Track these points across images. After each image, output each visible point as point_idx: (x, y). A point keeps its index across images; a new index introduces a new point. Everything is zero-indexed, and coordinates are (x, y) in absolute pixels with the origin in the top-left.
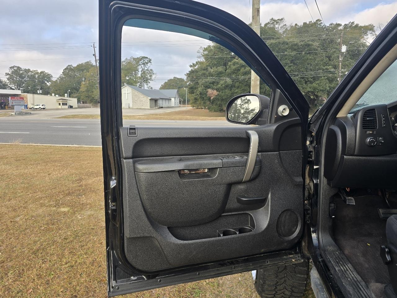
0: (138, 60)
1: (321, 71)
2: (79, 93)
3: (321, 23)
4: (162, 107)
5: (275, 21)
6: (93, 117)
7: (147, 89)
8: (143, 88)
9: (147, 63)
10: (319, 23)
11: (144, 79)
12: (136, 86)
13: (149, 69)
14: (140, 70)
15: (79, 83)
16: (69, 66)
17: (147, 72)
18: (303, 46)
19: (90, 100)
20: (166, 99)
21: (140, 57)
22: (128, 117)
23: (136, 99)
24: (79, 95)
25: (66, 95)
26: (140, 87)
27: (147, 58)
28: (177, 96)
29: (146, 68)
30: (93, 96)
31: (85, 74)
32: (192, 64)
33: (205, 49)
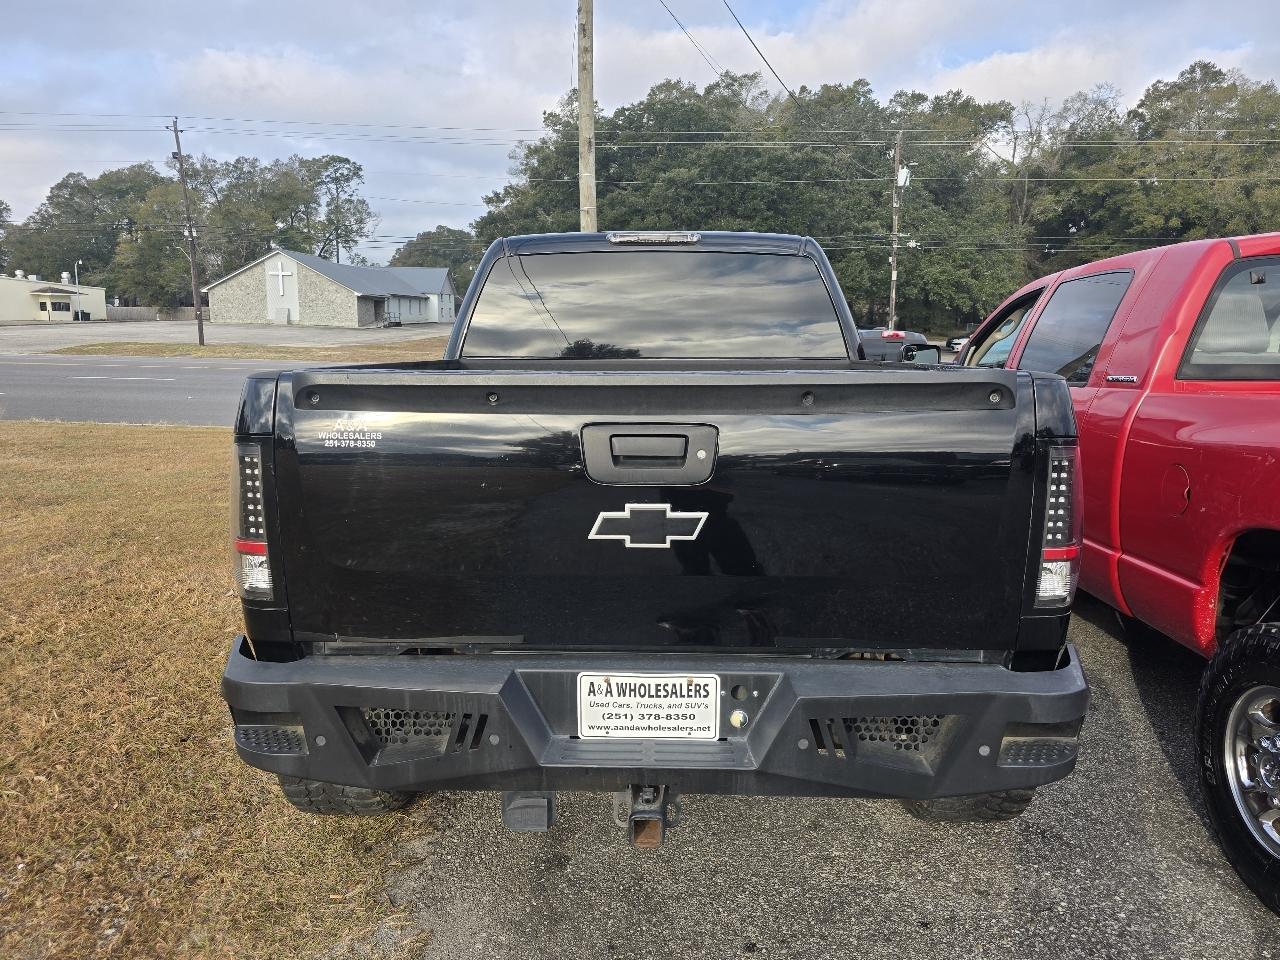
0: (315, 168)
1: (851, 234)
2: (112, 270)
3: (870, 91)
4: (398, 324)
5: (734, 79)
6: (175, 350)
7: (348, 263)
8: (334, 260)
9: (348, 180)
10: (862, 89)
11: (336, 229)
12: (312, 252)
13: (354, 198)
14: (324, 200)
15: (112, 236)
16: (71, 175)
17: (349, 209)
18: (800, 164)
19: (151, 296)
20: (410, 298)
21: (323, 157)
22: (291, 352)
23: (313, 296)
24: (112, 276)
25: (65, 275)
26: (325, 258)
27: (347, 161)
28: (448, 289)
29: (343, 196)
30: (161, 282)
31: (133, 206)
32: (491, 195)
33: (533, 151)
